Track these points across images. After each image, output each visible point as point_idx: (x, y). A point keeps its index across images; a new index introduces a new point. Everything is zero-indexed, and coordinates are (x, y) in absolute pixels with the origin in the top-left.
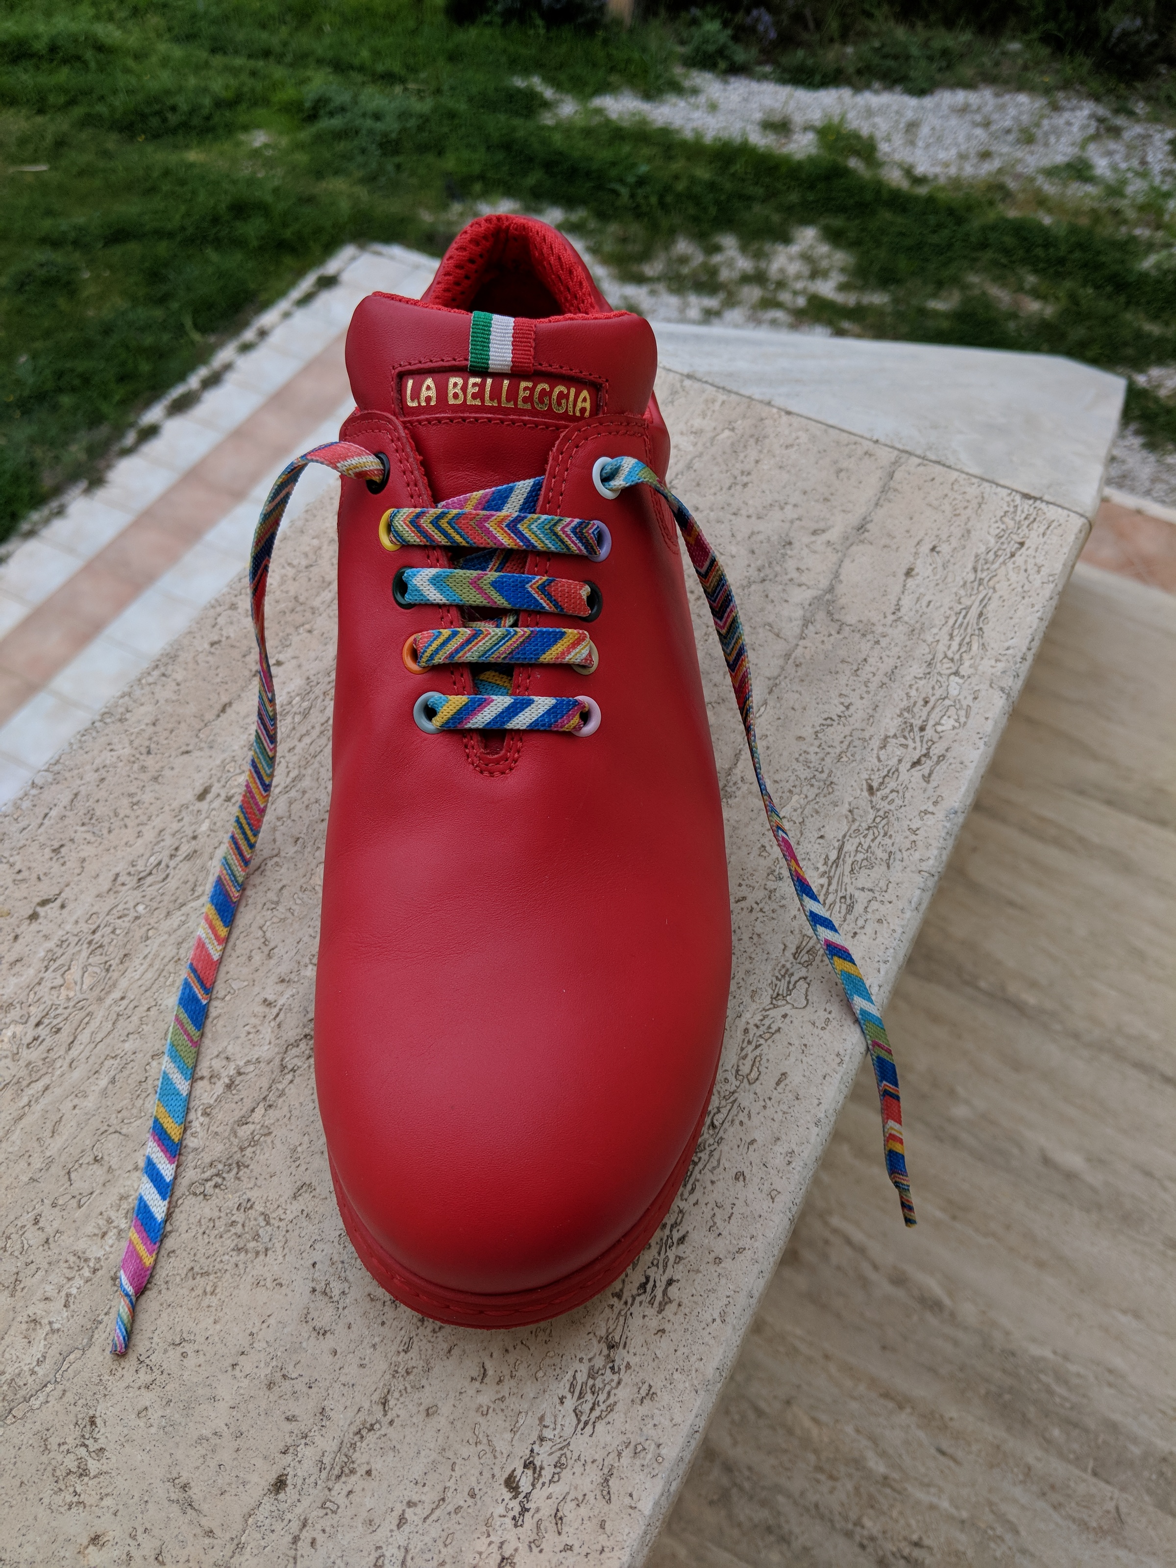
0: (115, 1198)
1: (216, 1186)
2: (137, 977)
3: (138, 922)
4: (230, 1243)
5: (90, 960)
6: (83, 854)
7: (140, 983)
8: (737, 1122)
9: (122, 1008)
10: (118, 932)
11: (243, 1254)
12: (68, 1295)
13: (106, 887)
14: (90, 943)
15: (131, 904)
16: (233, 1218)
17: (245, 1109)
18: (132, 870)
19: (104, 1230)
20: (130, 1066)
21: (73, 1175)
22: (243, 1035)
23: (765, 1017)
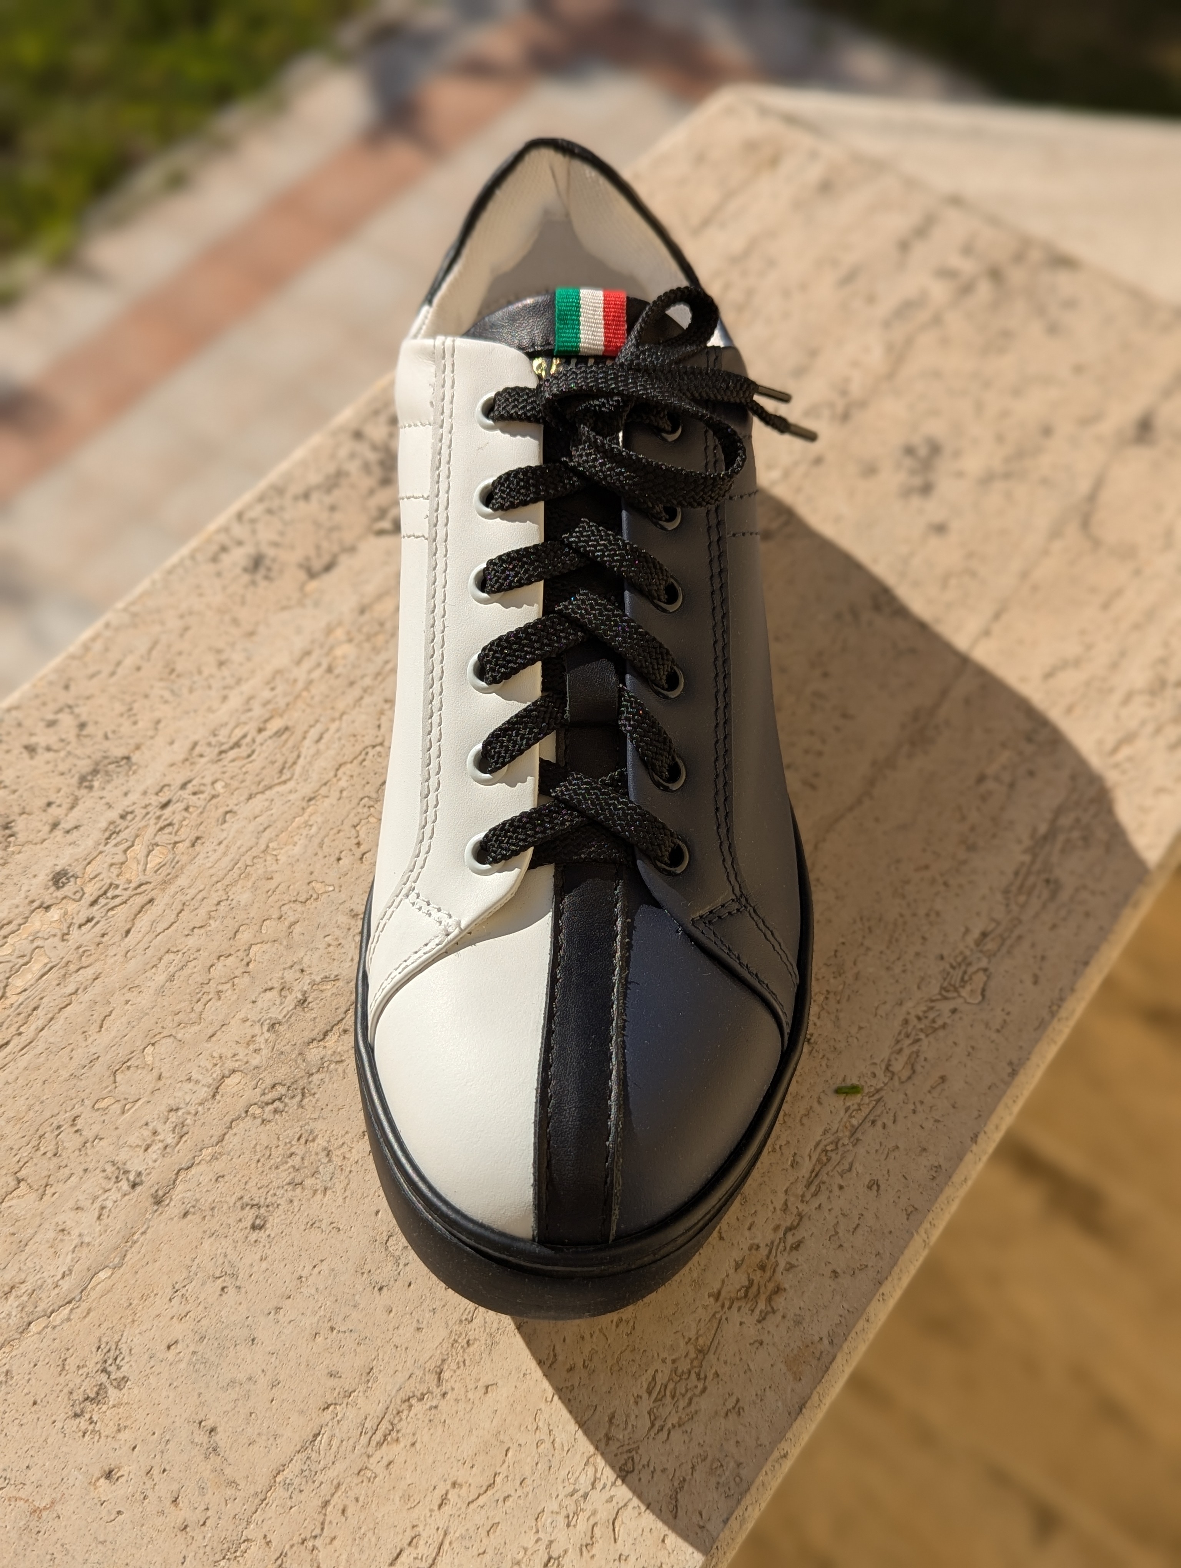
0: (164, 1108)
1: (276, 1111)
2: (209, 865)
3: (214, 801)
4: (284, 1176)
5: (157, 839)
6: (157, 714)
7: (212, 871)
8: (879, 1124)
9: (189, 897)
10: (191, 810)
11: (299, 1190)
12: (103, 1208)
13: (182, 757)
14: (159, 818)
15: (208, 780)
16: (293, 1150)
17: (316, 1031)
18: (213, 740)
19: (148, 1142)
20: (191, 964)
21: (119, 1077)
22: (322, 946)
23: (931, 1008)
